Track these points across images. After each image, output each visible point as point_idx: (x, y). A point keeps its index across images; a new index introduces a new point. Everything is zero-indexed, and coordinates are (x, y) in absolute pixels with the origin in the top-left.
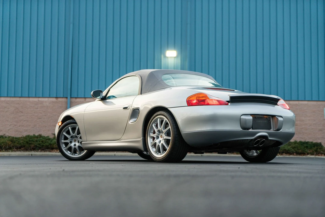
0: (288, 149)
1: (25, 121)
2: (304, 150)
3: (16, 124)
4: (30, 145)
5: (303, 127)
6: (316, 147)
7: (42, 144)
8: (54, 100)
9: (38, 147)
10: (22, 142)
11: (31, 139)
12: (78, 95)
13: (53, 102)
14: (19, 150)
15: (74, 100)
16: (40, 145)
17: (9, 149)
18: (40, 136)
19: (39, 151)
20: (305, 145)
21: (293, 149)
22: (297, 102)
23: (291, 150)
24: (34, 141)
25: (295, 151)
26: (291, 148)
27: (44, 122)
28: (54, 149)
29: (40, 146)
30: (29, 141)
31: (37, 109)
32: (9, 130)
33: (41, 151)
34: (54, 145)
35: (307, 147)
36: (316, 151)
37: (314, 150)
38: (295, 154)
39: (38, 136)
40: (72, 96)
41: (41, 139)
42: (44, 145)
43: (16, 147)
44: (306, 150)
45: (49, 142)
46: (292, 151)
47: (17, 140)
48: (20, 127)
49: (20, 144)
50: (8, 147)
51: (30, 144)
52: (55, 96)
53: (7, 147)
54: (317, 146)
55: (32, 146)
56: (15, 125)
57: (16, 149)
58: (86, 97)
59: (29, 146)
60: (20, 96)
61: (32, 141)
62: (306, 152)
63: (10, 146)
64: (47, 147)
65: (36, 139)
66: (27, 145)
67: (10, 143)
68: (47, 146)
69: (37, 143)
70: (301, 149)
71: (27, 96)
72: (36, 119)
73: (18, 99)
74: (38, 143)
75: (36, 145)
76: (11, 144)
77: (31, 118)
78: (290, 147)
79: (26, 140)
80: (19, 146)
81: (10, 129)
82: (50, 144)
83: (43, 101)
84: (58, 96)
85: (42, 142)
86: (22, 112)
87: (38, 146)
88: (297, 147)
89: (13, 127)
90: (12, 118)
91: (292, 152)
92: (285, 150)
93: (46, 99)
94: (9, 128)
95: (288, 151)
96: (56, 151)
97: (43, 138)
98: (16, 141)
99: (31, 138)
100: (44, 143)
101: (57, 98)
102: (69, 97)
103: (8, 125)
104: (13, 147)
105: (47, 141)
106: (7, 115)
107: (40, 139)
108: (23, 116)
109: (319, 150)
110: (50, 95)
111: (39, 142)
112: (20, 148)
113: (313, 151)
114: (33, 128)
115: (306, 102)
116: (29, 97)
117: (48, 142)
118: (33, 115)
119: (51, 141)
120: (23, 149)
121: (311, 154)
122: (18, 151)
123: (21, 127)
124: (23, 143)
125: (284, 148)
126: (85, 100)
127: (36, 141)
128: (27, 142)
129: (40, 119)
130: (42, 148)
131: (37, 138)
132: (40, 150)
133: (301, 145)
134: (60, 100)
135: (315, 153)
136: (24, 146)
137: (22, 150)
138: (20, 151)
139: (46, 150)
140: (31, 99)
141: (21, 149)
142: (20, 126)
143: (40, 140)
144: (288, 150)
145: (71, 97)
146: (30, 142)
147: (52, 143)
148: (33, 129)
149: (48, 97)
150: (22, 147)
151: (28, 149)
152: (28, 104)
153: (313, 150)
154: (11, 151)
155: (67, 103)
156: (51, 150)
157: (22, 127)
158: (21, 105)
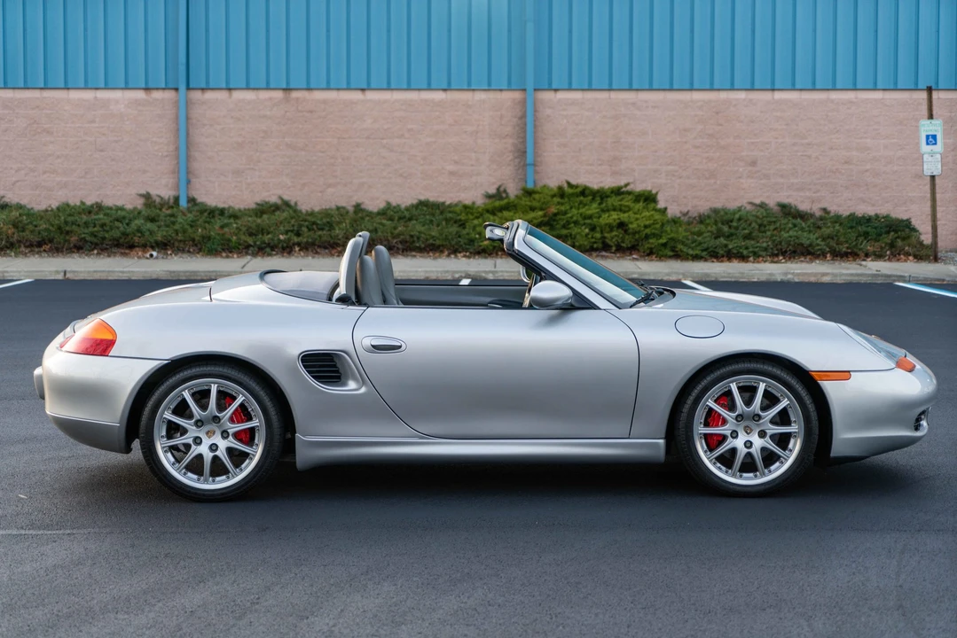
0: (808, 242)
1: (58, 157)
2: (856, 244)
3: (32, 166)
4: (67, 238)
5: (868, 167)
6: (892, 233)
7: (101, 234)
8: (141, 95)
9: (91, 243)
10: (45, 226)
11: (70, 219)
12: (207, 82)
13: (137, 102)
14: (37, 250)
15: (196, 95)
16: (95, 236)
17: (8, 248)
18: (99, 207)
19: (93, 254)
20: (861, 229)
21: (823, 243)
22: (850, 95)
23: (818, 245)
24: (79, 225)
25: (828, 249)
26: (817, 239)
27: (113, 160)
28: (137, 249)
29: (95, 240)
30: (66, 223)
31: (93, 122)
32: (14, 184)
33: (98, 254)
34: (135, 236)
35: (866, 235)
36: (892, 245)
37: (886, 244)
38: (828, 255)
39: (92, 206)
40: (191, 86)
41: (100, 219)
42: (107, 236)
43: (28, 244)
44: (861, 244)
45: (122, 229)
46: (819, 247)
47: (31, 223)
48: (45, 176)
49: (39, 233)
50: (7, 242)
51: (68, 233)
52: (143, 86)
53: (3, 242)
54: (896, 231)
55: (74, 239)
56: (33, 170)
57: (26, 247)
58: (231, 86)
59: (66, 241)
60: (42, 86)
61: (73, 223)
62: (860, 249)
63: (11, 240)
64: (116, 243)
65: (85, 218)
66: (59, 238)
67: (10, 232)
68: (114, 239)
69: (86, 231)
70: (847, 242)
71: (63, 86)
72: (89, 153)
73: (37, 94)
74: (91, 229)
75: (84, 238)
76: (14, 234)
77: (77, 148)
78: (817, 235)
79: (57, 222)
80: (36, 239)
81: (18, 181)
82: (125, 234)
83: (109, 100)
84: (151, 86)
85: (103, 225)
86: (49, 132)
87: (88, 238)
88: (836, 236)
89: (26, 175)
90: (22, 150)
91: (821, 249)
92: (802, 245)
93: (117, 94)
94: (14, 179)
95: (810, 249)
96: (140, 253)
97: (105, 215)
98: (28, 224)
99: (70, 215)
100: (107, 231)
101: (147, 89)
102: (182, 87)
103: (11, 168)
104: (19, 242)
105: (117, 224)
106: (7, 141)
107: (96, 217)
108: (52, 142)
109: (899, 243)
110: (126, 83)
111: (95, 227)
112: (39, 245)
113: (882, 248)
114: (82, 177)
115: (878, 95)
116: (68, 89)
117: (118, 228)
118: (82, 141)
119: (127, 224)
120: (46, 247)
121: (875, 255)
122: (33, 255)
123: (48, 174)
124: (46, 230)
125: (797, 241)
126: (230, 96)
127: (86, 224)
128: (59, 228)
129: (102, 151)
130: (102, 244)
131: (90, 212)
132: (95, 252)
133: (851, 228)
134: (157, 95)
135: (888, 253)
136: (51, 241)
137: (45, 251)
138: (39, 253)
139: (114, 250)
140: (74, 95)
141: (42, 249)
142: (45, 173)
143: (96, 220)
144: (810, 245)
145: (188, 88)
146: (67, 228)
147: (129, 230)
148: (83, 180)
149: (122, 89)
150: (45, 243)
151: (63, 248)
152: (66, 108)
153: (883, 245)
154: (13, 254)
155: (177, 103)
156: (127, 251)
157: (52, 176)
158: (44, 111)
